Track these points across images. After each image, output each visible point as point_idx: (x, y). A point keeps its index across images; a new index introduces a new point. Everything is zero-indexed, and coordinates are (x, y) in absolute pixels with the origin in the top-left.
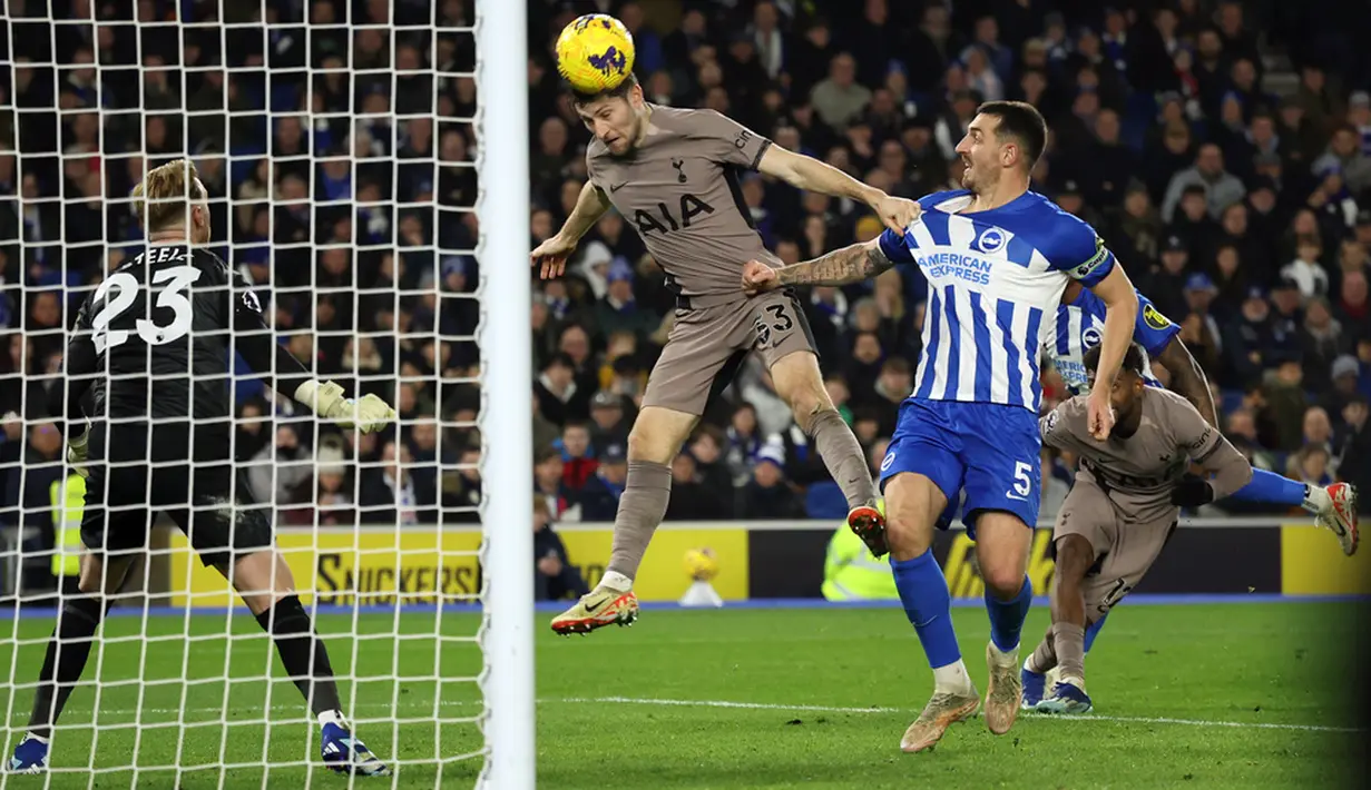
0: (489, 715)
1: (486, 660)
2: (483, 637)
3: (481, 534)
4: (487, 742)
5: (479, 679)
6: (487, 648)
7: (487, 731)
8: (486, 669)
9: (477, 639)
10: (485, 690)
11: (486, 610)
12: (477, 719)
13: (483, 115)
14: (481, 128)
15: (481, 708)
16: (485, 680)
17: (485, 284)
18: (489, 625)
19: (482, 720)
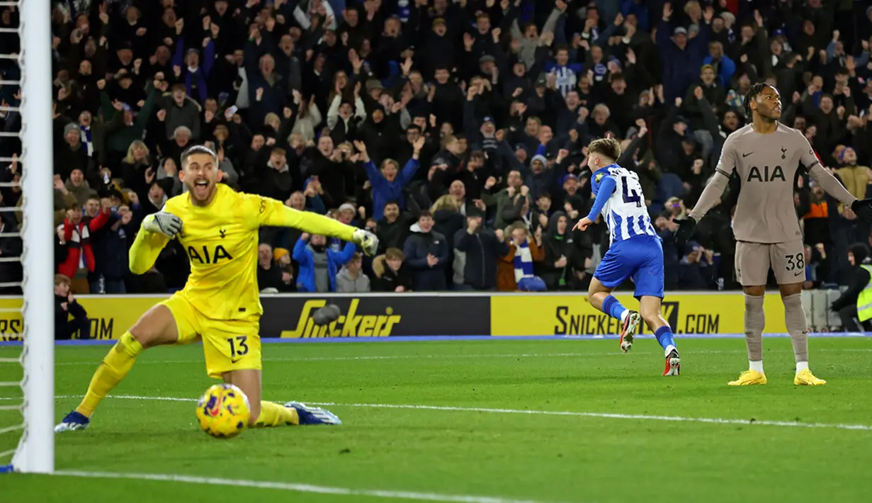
0: (27, 405)
1: (25, 373)
2: (23, 358)
3: (22, 300)
4: (26, 420)
5: (21, 384)
6: (26, 366)
7: (25, 414)
8: (25, 378)
9: (20, 360)
10: (24, 389)
11: (25, 343)
12: (19, 407)
13: (24, 54)
14: (23, 61)
15: (22, 401)
16: (25, 384)
17: (26, 153)
18: (27, 351)
19: (23, 409)
